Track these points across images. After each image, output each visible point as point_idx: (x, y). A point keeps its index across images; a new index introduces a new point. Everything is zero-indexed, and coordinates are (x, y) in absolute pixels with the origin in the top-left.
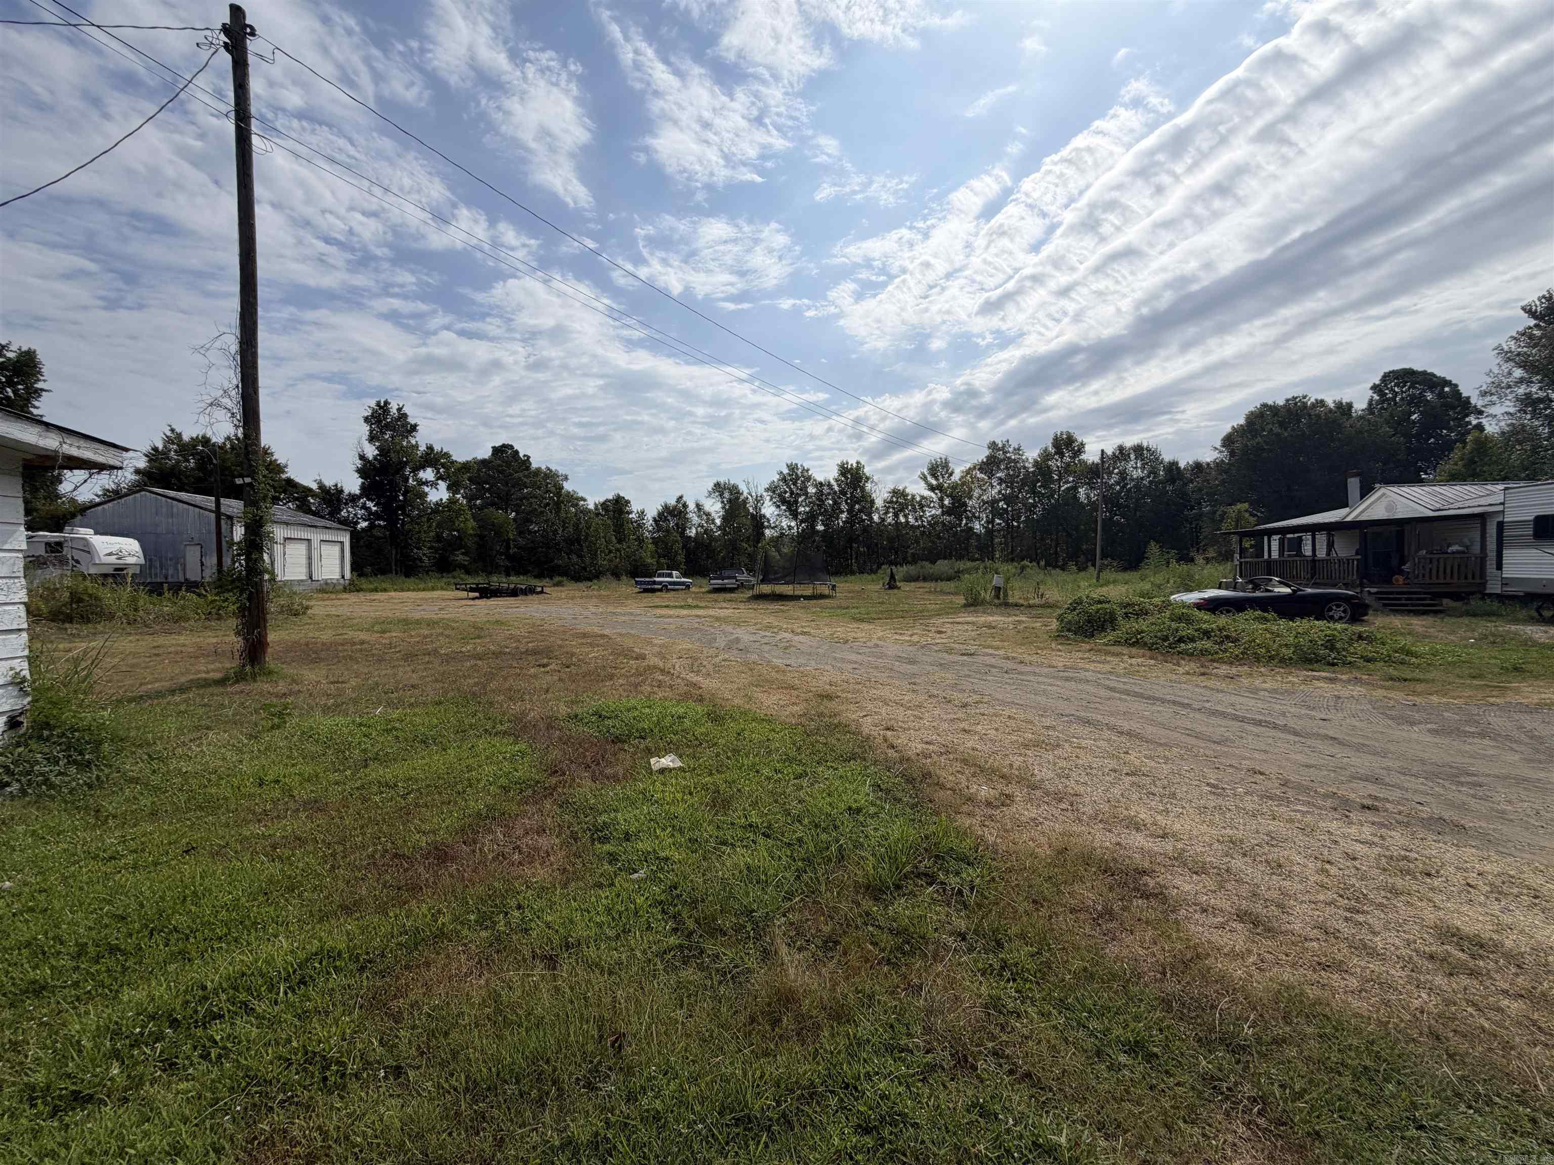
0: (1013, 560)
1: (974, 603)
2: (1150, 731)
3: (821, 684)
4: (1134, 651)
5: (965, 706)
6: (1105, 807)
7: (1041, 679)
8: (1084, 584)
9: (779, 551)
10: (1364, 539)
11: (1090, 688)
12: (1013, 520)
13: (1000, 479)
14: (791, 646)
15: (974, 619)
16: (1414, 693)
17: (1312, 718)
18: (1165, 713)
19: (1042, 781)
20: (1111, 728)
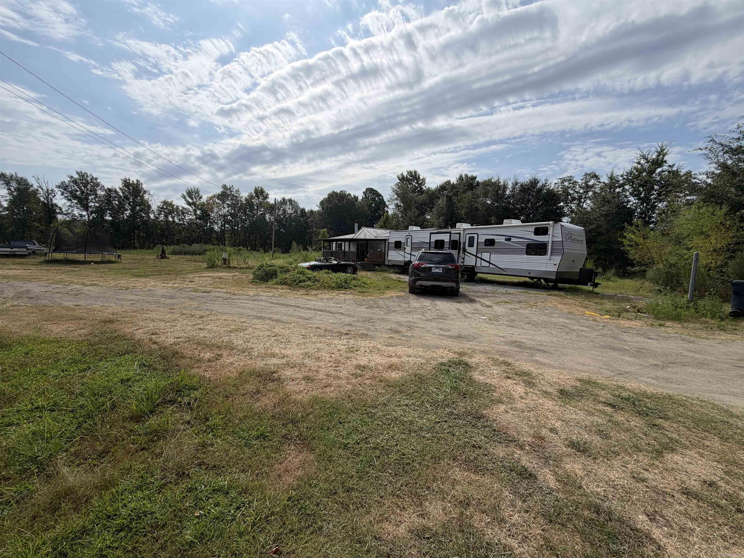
0: (235, 246)
1: (212, 266)
2: (285, 318)
3: (106, 314)
4: (283, 286)
5: (202, 317)
6: (263, 351)
7: (242, 301)
8: (267, 259)
9: (71, 231)
10: (358, 245)
11: (263, 303)
12: (235, 226)
13: (228, 204)
14: (80, 293)
15: (212, 275)
16: (364, 296)
17: (337, 307)
18: (291, 310)
19: (237, 345)
20: (269, 319)
